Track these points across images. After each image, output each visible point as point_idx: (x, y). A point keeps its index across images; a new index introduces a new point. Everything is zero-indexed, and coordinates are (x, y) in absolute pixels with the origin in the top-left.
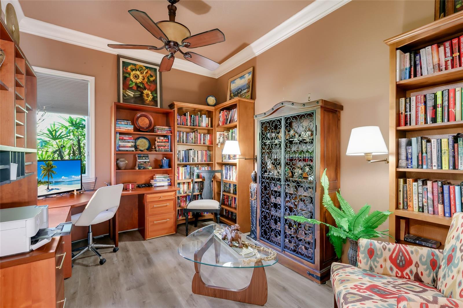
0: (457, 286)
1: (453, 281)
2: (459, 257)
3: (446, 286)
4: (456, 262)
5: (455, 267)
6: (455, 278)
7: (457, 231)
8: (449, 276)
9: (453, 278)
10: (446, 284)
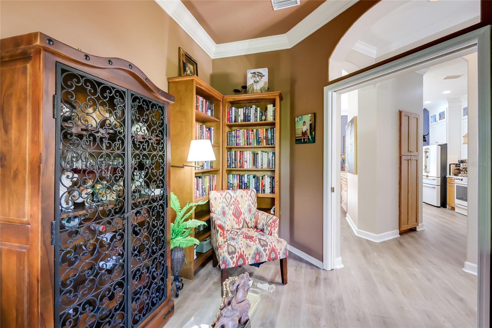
0: (233, 221)
1: (230, 221)
2: (227, 210)
3: (228, 226)
4: (227, 212)
5: (228, 215)
6: (230, 220)
7: (220, 199)
8: (227, 221)
9: (229, 220)
10: (228, 225)
